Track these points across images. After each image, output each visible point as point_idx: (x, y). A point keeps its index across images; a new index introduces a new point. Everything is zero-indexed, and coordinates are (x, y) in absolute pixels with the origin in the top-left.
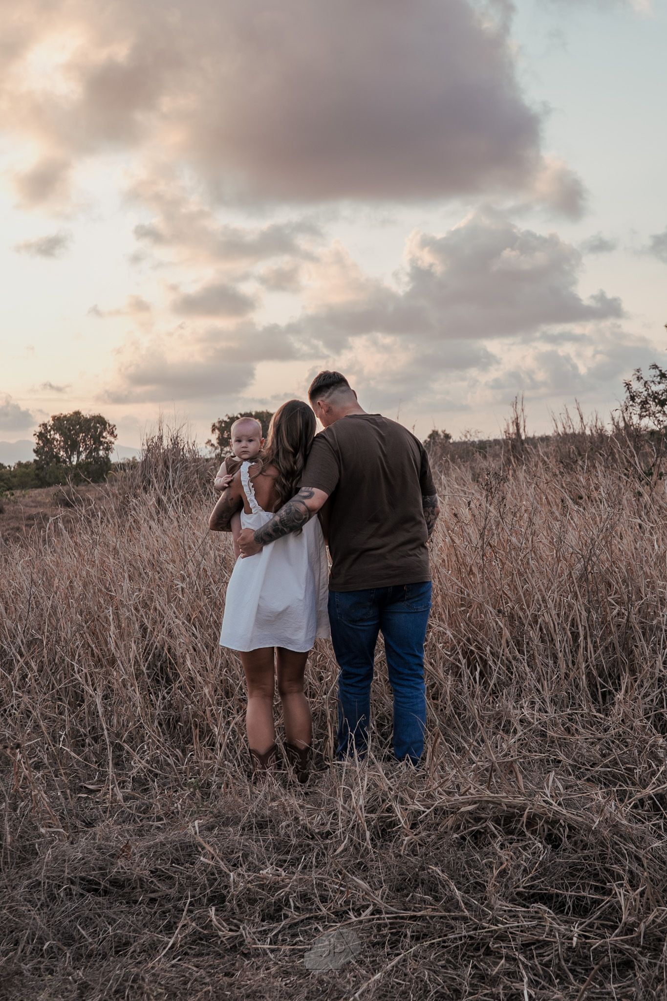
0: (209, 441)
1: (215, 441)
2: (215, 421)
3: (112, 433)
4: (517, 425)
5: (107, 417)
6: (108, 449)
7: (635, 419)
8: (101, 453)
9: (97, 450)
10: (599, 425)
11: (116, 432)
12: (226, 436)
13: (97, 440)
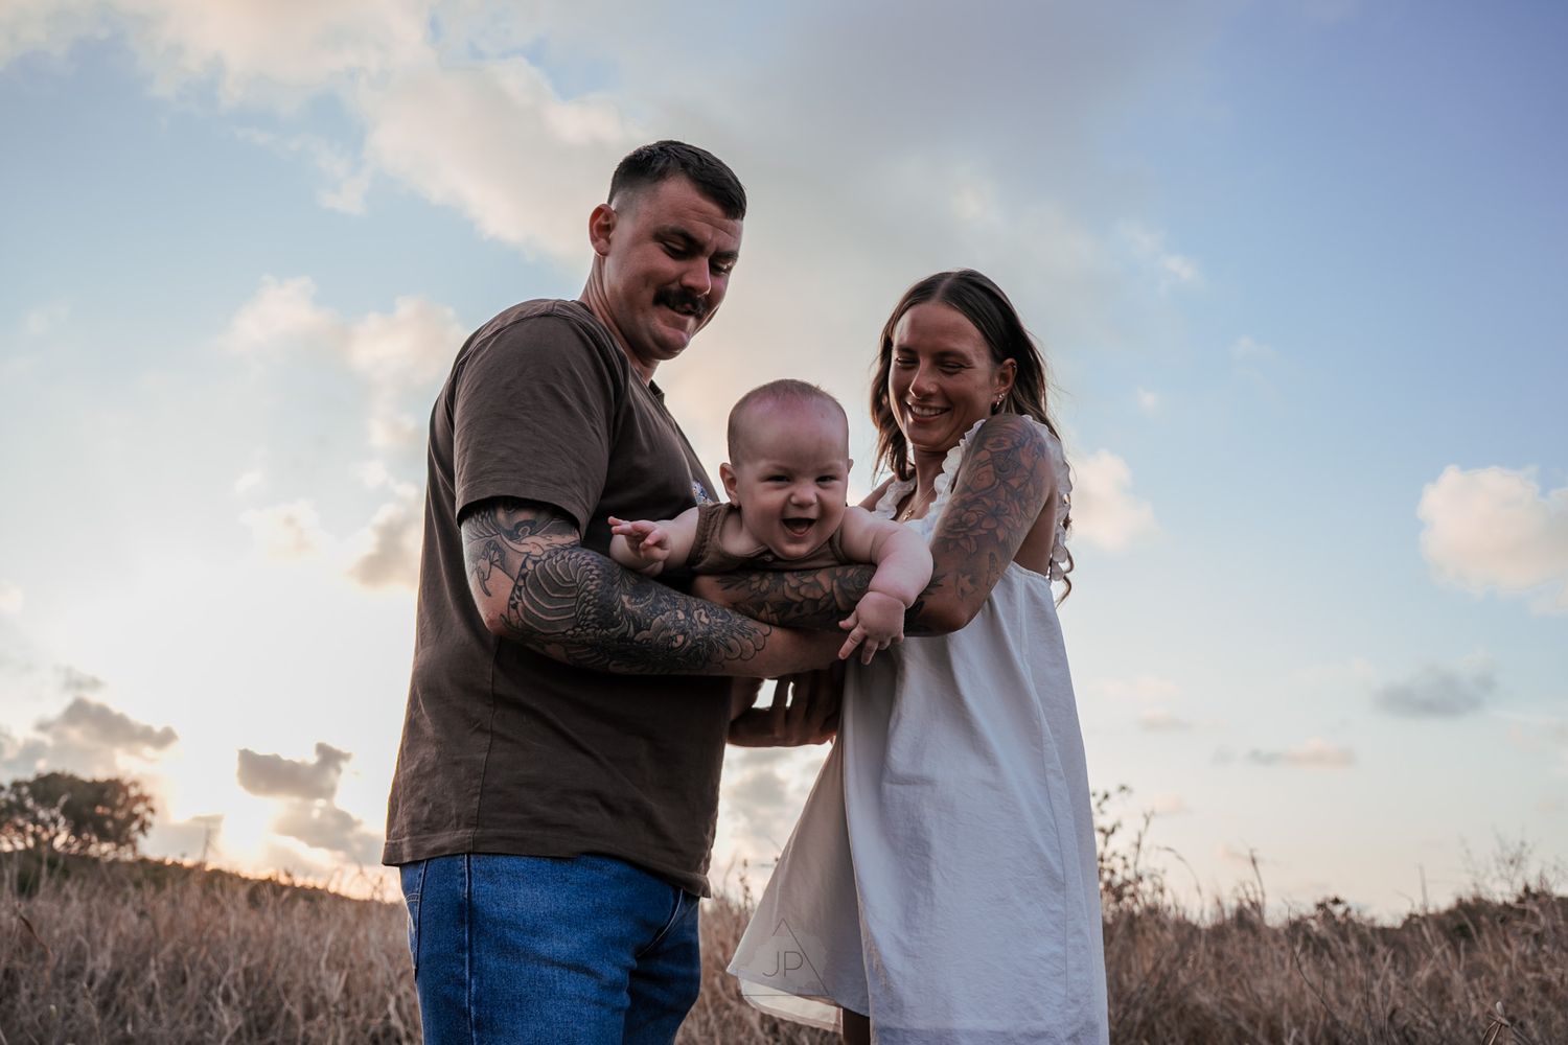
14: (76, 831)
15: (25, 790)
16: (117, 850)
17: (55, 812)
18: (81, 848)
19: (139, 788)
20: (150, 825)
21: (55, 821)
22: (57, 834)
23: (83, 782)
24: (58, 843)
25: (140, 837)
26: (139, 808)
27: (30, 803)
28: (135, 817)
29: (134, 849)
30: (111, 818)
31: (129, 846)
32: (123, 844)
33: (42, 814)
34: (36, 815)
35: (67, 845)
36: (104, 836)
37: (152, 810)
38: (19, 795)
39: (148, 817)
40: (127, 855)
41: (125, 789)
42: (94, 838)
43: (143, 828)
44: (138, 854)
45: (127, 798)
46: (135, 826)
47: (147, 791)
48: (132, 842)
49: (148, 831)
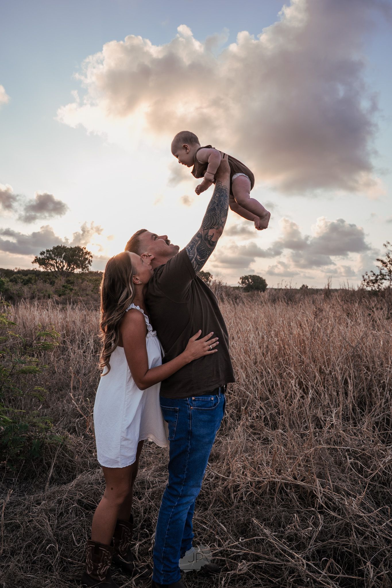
0: (239, 282)
1: (240, 282)
2: (241, 276)
3: (212, 277)
4: (329, 286)
5: (211, 273)
6: (210, 282)
7: (365, 287)
8: (208, 283)
9: (207, 282)
10: (353, 288)
11: (213, 277)
12: (244, 281)
13: (207, 279)
14: (69, 265)
15: (51, 253)
16: (83, 270)
17: (62, 259)
18: (71, 270)
19: (86, 249)
20: (92, 262)
21: (62, 262)
22: (64, 266)
23: (68, 248)
24: (64, 268)
25: (89, 265)
26: (87, 256)
27: (53, 256)
28: (87, 259)
29: (88, 270)
30: (79, 259)
31: (86, 269)
32: (84, 268)
33: (58, 260)
34: (56, 260)
35: (67, 269)
36: (78, 267)
37: (91, 256)
38: (50, 254)
39: (90, 258)
40: (87, 272)
41: (82, 250)
42: (75, 267)
43: (89, 263)
44: (89, 270)
45: (83, 253)
46: (87, 262)
47: (89, 251)
48: (87, 267)
49: (92, 264)
